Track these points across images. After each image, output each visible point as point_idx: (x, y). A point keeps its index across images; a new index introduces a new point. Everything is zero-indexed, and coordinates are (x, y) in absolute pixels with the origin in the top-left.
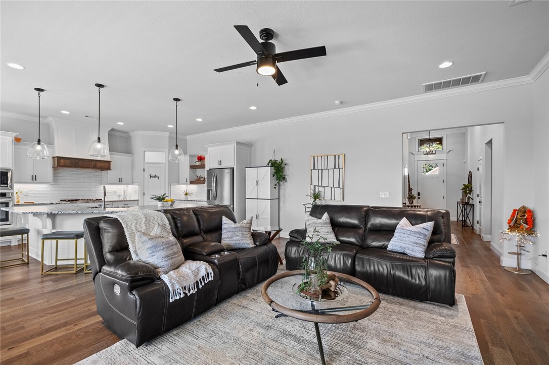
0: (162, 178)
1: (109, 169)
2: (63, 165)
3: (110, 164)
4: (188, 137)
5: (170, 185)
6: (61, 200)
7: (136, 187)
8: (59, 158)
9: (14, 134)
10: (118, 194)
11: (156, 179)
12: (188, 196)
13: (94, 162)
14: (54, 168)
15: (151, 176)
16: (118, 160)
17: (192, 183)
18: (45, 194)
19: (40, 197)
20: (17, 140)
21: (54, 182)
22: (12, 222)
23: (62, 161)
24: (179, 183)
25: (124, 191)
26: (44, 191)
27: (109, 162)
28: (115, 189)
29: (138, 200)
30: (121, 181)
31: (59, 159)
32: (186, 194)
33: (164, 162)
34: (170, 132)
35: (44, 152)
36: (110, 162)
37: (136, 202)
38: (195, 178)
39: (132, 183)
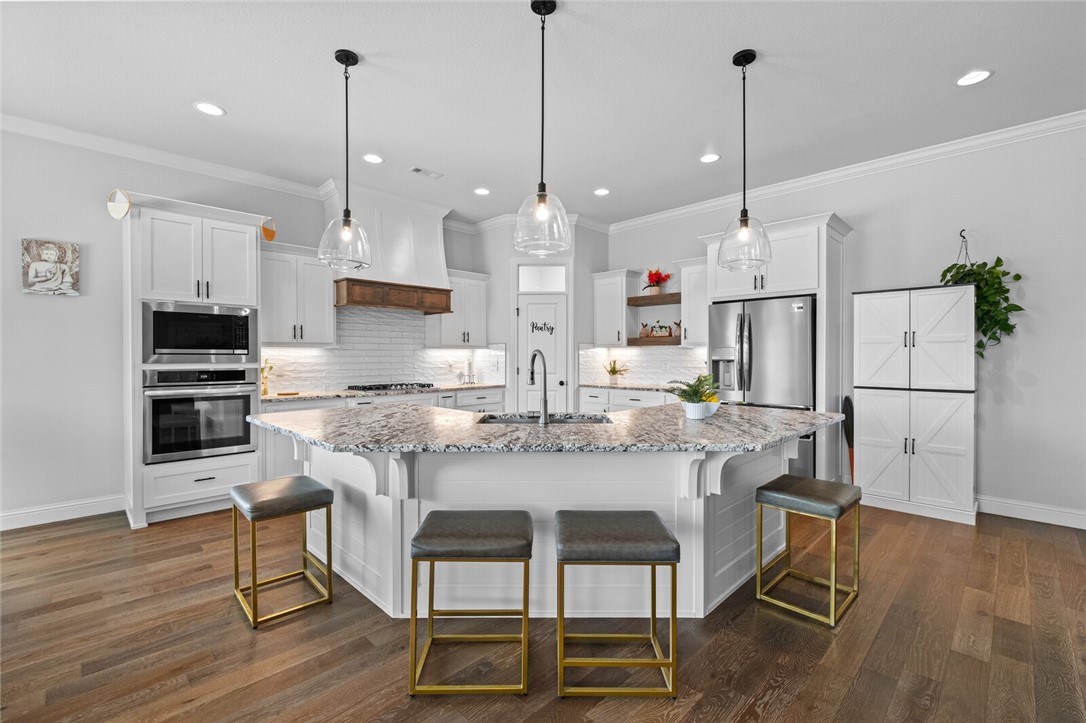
0: (560, 330)
1: (447, 309)
2: (358, 299)
3: (450, 297)
4: (613, 228)
5: (577, 348)
6: (350, 388)
7: (496, 354)
8: (352, 282)
9: (262, 219)
10: (458, 372)
11: (546, 333)
12: (618, 376)
13: (420, 291)
14: (338, 306)
15: (534, 327)
16: (464, 288)
17: (632, 342)
18: (319, 371)
19: (306, 379)
20: (268, 234)
21: (338, 342)
22: (257, 446)
23: (357, 289)
24: (593, 344)
25: (470, 364)
26: (315, 365)
27: (447, 292)
28: (451, 360)
29: (504, 387)
30: (466, 340)
31: (351, 284)
32: (613, 371)
33: (563, 290)
34: (580, 215)
35: (356, 245)
36: (449, 291)
37: (500, 391)
38: (638, 332)
39: (487, 346)
